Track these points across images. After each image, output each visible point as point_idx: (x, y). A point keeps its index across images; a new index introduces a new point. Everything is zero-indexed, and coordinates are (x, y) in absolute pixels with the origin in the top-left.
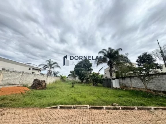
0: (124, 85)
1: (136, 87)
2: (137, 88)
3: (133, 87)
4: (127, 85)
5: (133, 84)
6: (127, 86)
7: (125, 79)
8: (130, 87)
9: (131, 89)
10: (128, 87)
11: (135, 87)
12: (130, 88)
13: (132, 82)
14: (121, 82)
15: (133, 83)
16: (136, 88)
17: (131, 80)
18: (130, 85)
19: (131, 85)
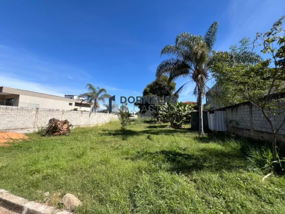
0: (234, 124)
1: (264, 130)
2: (266, 133)
3: (255, 129)
4: (242, 125)
5: (254, 122)
6: (242, 127)
7: (237, 109)
8: (248, 130)
9: (250, 135)
10: (243, 129)
11: (259, 129)
12: (248, 132)
13: (254, 115)
14: (230, 116)
15: (257, 119)
16: (263, 132)
17: (251, 112)
18: (249, 124)
19: (252, 123)
